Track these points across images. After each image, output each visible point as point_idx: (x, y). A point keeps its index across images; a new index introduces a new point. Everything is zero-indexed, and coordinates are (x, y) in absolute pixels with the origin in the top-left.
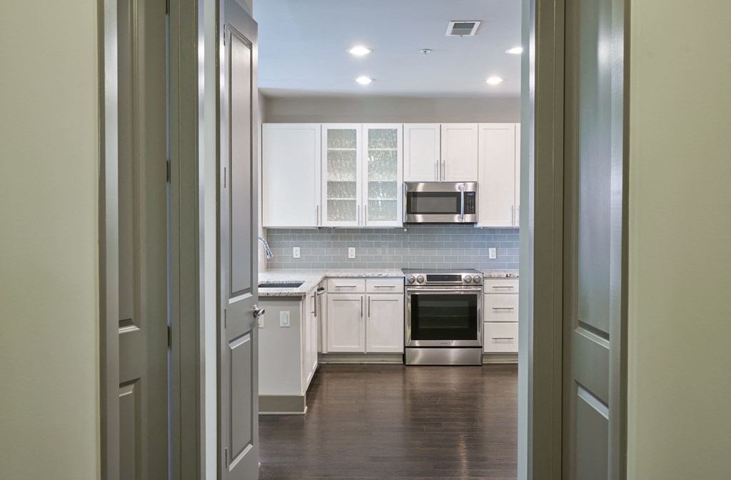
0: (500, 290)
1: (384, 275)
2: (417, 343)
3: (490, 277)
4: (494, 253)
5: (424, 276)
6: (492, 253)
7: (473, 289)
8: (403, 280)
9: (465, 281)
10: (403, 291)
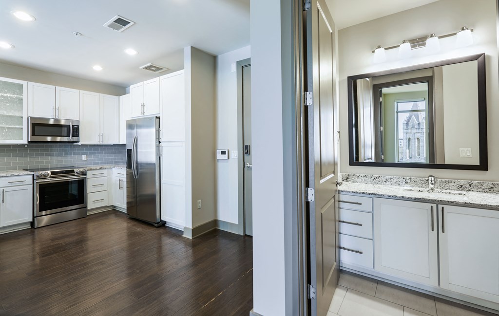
0: (96, 176)
1: (16, 174)
2: (44, 213)
3: (91, 170)
4: (86, 158)
5: (49, 172)
6: (84, 157)
7: (81, 177)
8: (32, 176)
9: (77, 173)
10: (32, 183)
